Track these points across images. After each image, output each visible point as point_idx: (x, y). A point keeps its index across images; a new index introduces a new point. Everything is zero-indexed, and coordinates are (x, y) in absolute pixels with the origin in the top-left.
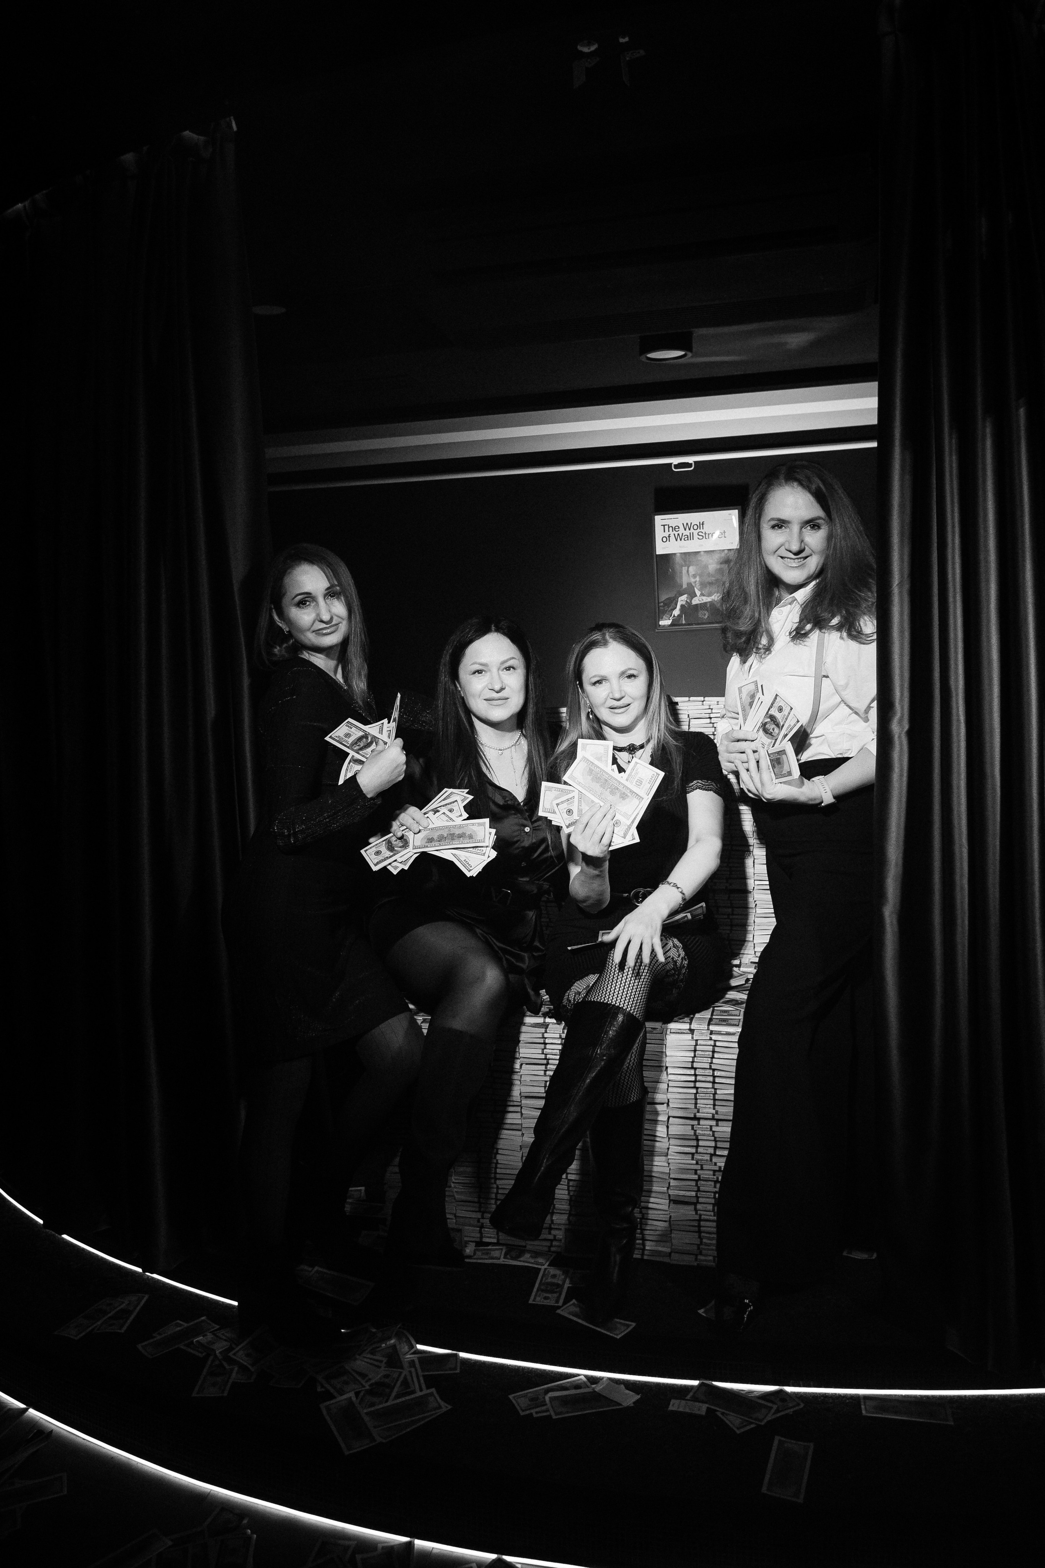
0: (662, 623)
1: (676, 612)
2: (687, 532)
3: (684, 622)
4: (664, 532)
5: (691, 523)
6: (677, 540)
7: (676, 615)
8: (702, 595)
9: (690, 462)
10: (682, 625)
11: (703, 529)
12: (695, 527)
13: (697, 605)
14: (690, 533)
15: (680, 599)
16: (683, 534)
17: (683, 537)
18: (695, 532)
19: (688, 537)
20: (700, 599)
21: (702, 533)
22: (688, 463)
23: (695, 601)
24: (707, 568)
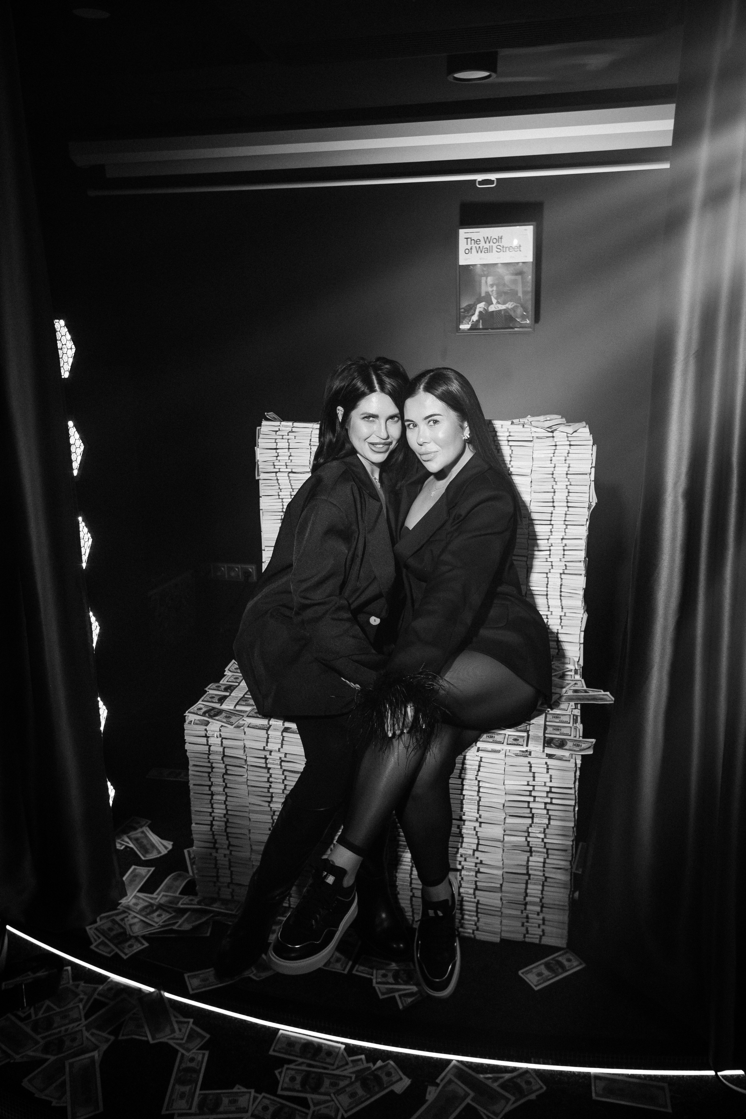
0: (462, 327)
1: (475, 318)
2: (487, 245)
3: (481, 327)
4: (467, 244)
5: (491, 237)
6: (477, 252)
7: (474, 321)
8: (498, 303)
9: (493, 179)
10: (480, 329)
11: (501, 242)
12: (495, 241)
13: (493, 311)
14: (490, 246)
15: (479, 306)
16: (483, 246)
17: (484, 250)
18: (494, 246)
19: (487, 250)
20: (496, 307)
21: (500, 246)
22: (490, 180)
23: (491, 308)
24: (504, 279)
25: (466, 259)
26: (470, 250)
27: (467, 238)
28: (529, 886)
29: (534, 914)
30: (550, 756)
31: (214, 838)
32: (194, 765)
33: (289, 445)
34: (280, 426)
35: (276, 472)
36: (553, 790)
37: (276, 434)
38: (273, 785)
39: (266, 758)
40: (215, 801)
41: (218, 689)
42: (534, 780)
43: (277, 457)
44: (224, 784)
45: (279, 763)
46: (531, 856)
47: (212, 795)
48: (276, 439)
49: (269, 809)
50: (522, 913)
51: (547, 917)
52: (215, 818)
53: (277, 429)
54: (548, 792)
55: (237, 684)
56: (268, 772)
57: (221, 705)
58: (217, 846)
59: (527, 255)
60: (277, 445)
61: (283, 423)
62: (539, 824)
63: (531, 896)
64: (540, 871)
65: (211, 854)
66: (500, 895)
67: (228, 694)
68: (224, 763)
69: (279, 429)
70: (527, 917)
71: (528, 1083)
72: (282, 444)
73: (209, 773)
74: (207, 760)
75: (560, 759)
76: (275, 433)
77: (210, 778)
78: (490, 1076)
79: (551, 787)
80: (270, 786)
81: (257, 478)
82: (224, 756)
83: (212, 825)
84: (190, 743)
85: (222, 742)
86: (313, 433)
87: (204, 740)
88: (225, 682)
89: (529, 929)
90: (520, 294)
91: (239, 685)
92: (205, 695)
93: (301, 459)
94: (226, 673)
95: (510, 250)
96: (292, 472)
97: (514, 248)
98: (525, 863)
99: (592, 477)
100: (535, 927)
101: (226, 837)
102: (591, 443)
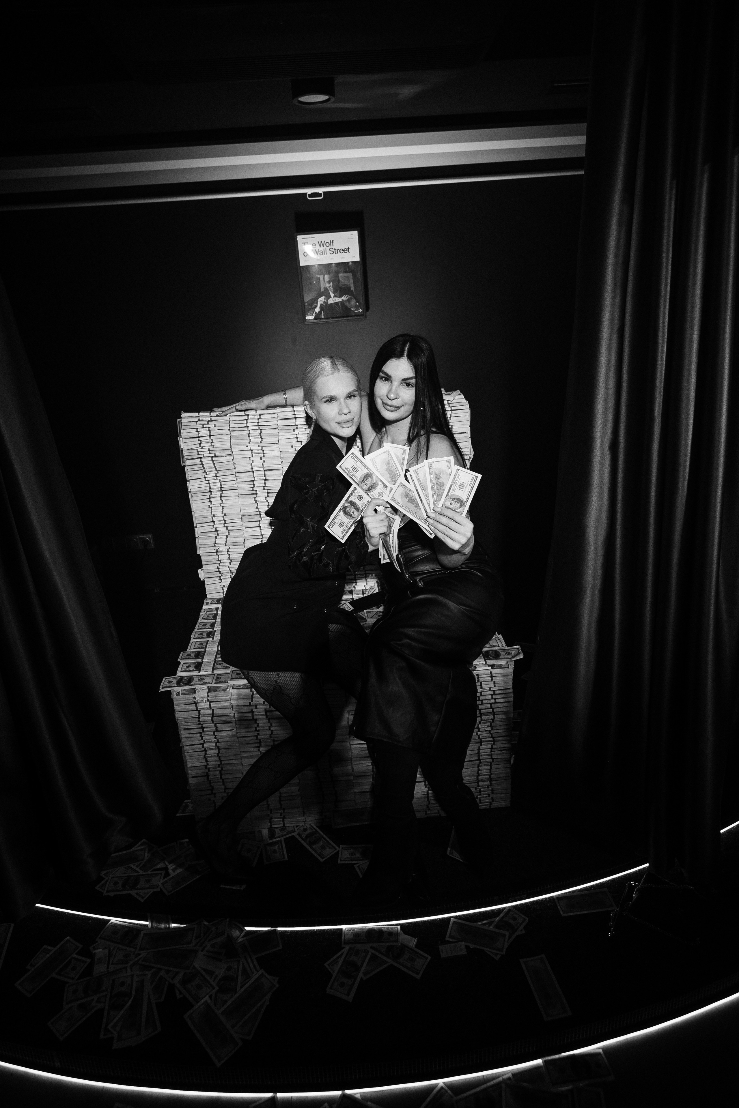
0: (307, 318)
1: (317, 310)
2: (322, 248)
3: (323, 317)
4: (305, 248)
5: (324, 241)
6: (314, 254)
7: (317, 312)
8: (335, 296)
9: (320, 192)
10: (322, 319)
11: (333, 246)
12: (327, 244)
13: (331, 304)
14: (324, 249)
15: (320, 299)
16: (318, 249)
17: (319, 253)
18: (328, 249)
19: (322, 252)
20: (334, 300)
21: (333, 249)
22: (318, 193)
23: (330, 301)
24: (338, 276)
25: (305, 261)
26: (308, 253)
27: (304, 243)
28: (481, 768)
29: (486, 788)
30: (493, 666)
31: (211, 786)
32: (185, 729)
33: (210, 433)
34: (199, 416)
35: (201, 458)
36: (497, 692)
37: (197, 424)
38: (260, 733)
39: (252, 712)
40: (208, 756)
41: (188, 657)
43: (200, 444)
44: (216, 740)
45: (264, 713)
46: (481, 745)
47: (205, 750)
48: (198, 428)
51: (495, 787)
52: (210, 769)
53: (197, 419)
54: (492, 695)
55: (203, 650)
56: (256, 723)
57: (199, 672)
58: (215, 791)
59: (354, 256)
60: (199, 434)
61: (201, 414)
62: (487, 720)
63: (482, 775)
64: (489, 755)
65: (210, 800)
67: (200, 661)
68: (213, 722)
69: (199, 419)
70: (480, 791)
71: (514, 919)
72: (204, 432)
73: (201, 733)
74: (197, 723)
75: (499, 667)
76: (195, 423)
77: (202, 737)
78: (485, 922)
79: (494, 691)
80: (258, 734)
81: (183, 465)
82: (213, 716)
83: (207, 775)
84: (179, 712)
85: (210, 706)
86: (230, 420)
87: (193, 707)
88: (192, 650)
89: (482, 799)
90: (352, 288)
91: (205, 650)
92: (180, 666)
93: (222, 443)
94: (191, 641)
95: (341, 252)
96: (215, 456)
97: (344, 250)
98: (476, 752)
99: (469, 435)
100: (486, 797)
101: (222, 783)
102: (468, 406)
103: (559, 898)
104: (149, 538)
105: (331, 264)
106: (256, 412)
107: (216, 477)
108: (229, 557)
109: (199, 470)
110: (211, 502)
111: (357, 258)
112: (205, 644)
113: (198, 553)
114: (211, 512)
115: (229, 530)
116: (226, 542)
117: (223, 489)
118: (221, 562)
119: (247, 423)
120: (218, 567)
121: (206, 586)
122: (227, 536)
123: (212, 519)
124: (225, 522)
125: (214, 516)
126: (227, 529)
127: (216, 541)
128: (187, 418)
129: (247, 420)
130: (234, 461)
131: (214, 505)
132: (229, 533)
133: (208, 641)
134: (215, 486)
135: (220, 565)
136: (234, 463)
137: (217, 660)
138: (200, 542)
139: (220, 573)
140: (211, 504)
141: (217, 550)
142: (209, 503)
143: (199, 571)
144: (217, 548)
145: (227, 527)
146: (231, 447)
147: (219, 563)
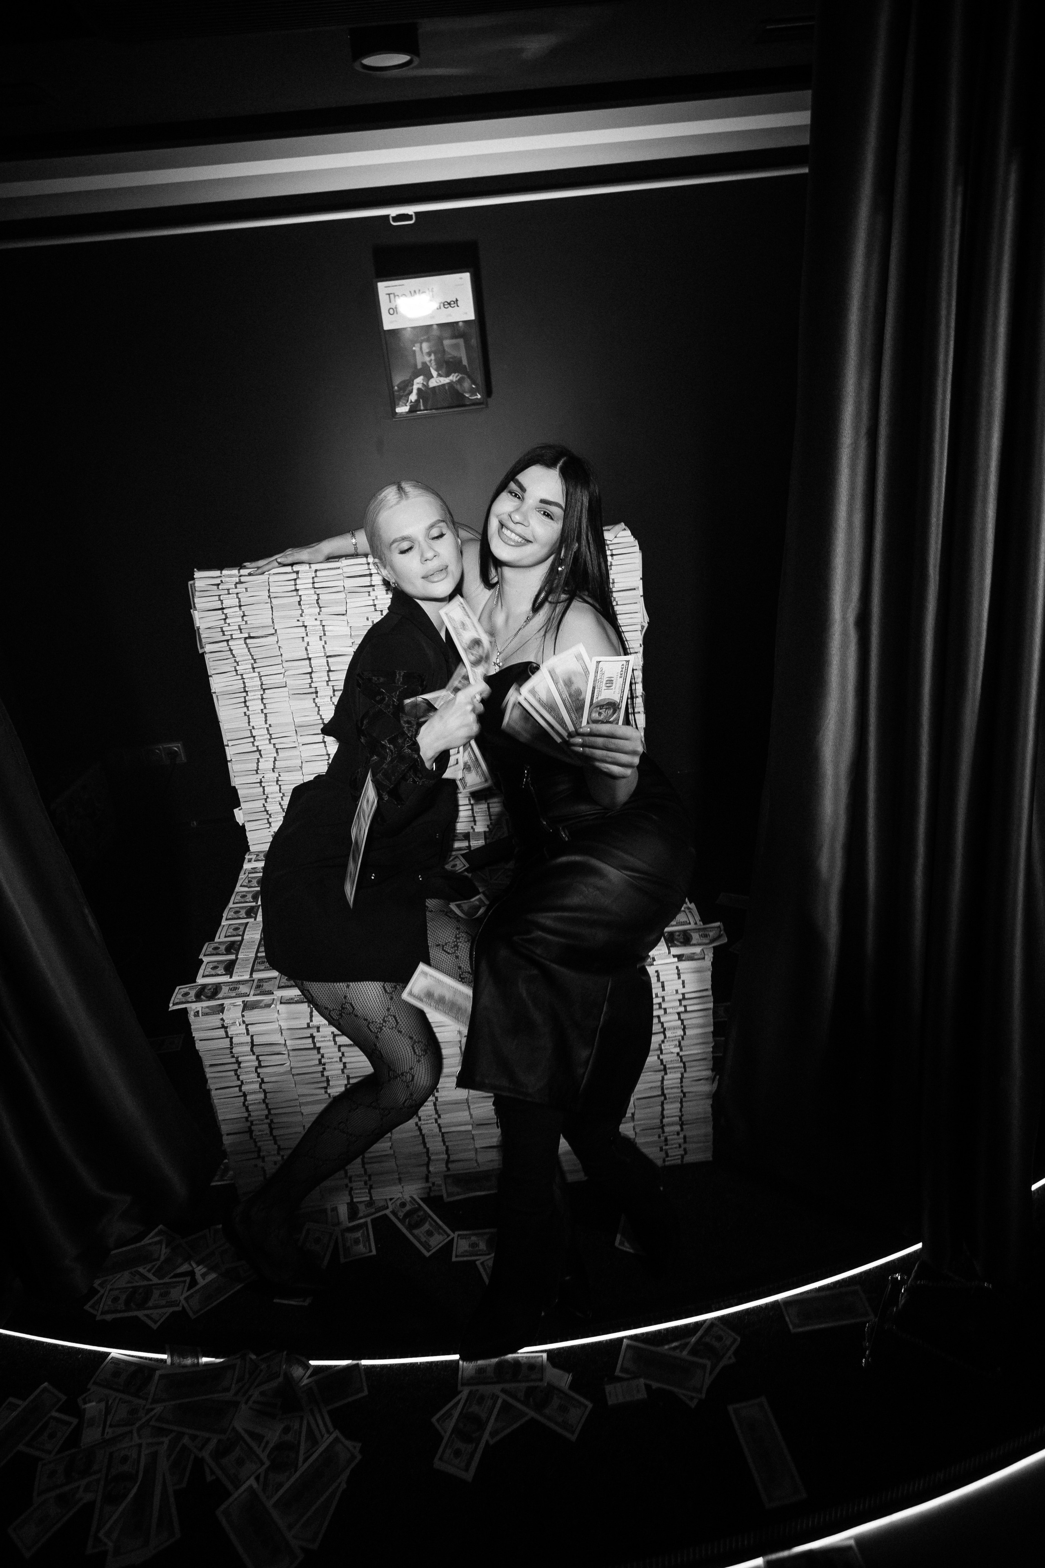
1: (413, 397)
3: (422, 408)
4: (390, 302)
7: (413, 401)
8: (439, 375)
9: (410, 213)
10: (421, 411)
13: (434, 387)
15: (416, 381)
20: (438, 381)
22: (408, 215)
23: (432, 383)
24: (442, 344)
25: (391, 322)
26: (395, 309)
27: (389, 294)
28: (666, 1106)
29: (674, 1135)
30: (680, 958)
31: (256, 1146)
32: (211, 1065)
33: (240, 602)
34: (221, 576)
35: (227, 641)
36: (687, 996)
37: (218, 588)
38: (327, 1067)
39: (312, 1037)
40: (250, 1102)
41: (216, 952)
42: (664, 990)
43: (225, 619)
44: (259, 1079)
45: (332, 1039)
46: (666, 1074)
47: (245, 1095)
48: (220, 596)
49: (327, 1096)
50: (659, 1137)
51: (688, 1134)
52: (254, 1122)
53: (218, 581)
54: (680, 1001)
55: (239, 938)
56: (319, 1052)
57: (231, 977)
58: (262, 1154)
59: (466, 312)
60: (222, 603)
61: (225, 572)
62: (673, 1037)
63: (668, 1117)
64: (678, 1088)
65: (256, 1166)
66: (632, 1124)
67: (233, 957)
68: (254, 1054)
69: (221, 581)
70: (666, 1140)
71: (719, 1338)
72: (230, 601)
73: (236, 1071)
74: (229, 1056)
75: (691, 958)
76: (216, 587)
77: (238, 1076)
78: (674, 1344)
79: (683, 994)
80: (324, 1069)
81: (201, 651)
82: (253, 1045)
83: (250, 1131)
84: (201, 1040)
85: (247, 1030)
86: (270, 580)
87: (222, 1033)
88: (223, 939)
89: (669, 1151)
90: (465, 362)
91: (243, 939)
92: (203, 967)
93: (259, 617)
94: (223, 924)
95: (446, 306)
96: (250, 637)
97: (449, 304)
98: (659, 1084)
99: (641, 592)
100: (676, 1148)
101: (273, 1142)
102: (637, 548)
103: (787, 1302)
104: (178, 747)
105: (431, 326)
106: (310, 567)
107: (254, 668)
108: (280, 789)
109: (227, 659)
110: (248, 707)
111: (471, 316)
112: (242, 928)
113: (233, 784)
114: (249, 722)
115: (277, 749)
116: (274, 766)
117: (264, 687)
118: (267, 797)
119: (296, 585)
120: (264, 804)
121: (248, 834)
122: (275, 758)
123: (251, 732)
124: (271, 737)
125: (253, 728)
126: (274, 747)
127: (258, 765)
128: (202, 579)
129: (295, 580)
130: (279, 644)
131: (253, 712)
132: (277, 752)
133: (248, 923)
134: (253, 683)
135: (266, 802)
136: (279, 647)
137: (259, 955)
138: (234, 768)
139: (268, 814)
140: (248, 710)
141: (261, 779)
142: (245, 709)
143: (236, 811)
144: (260, 776)
145: (274, 744)
146: (273, 622)
147: (266, 799)
